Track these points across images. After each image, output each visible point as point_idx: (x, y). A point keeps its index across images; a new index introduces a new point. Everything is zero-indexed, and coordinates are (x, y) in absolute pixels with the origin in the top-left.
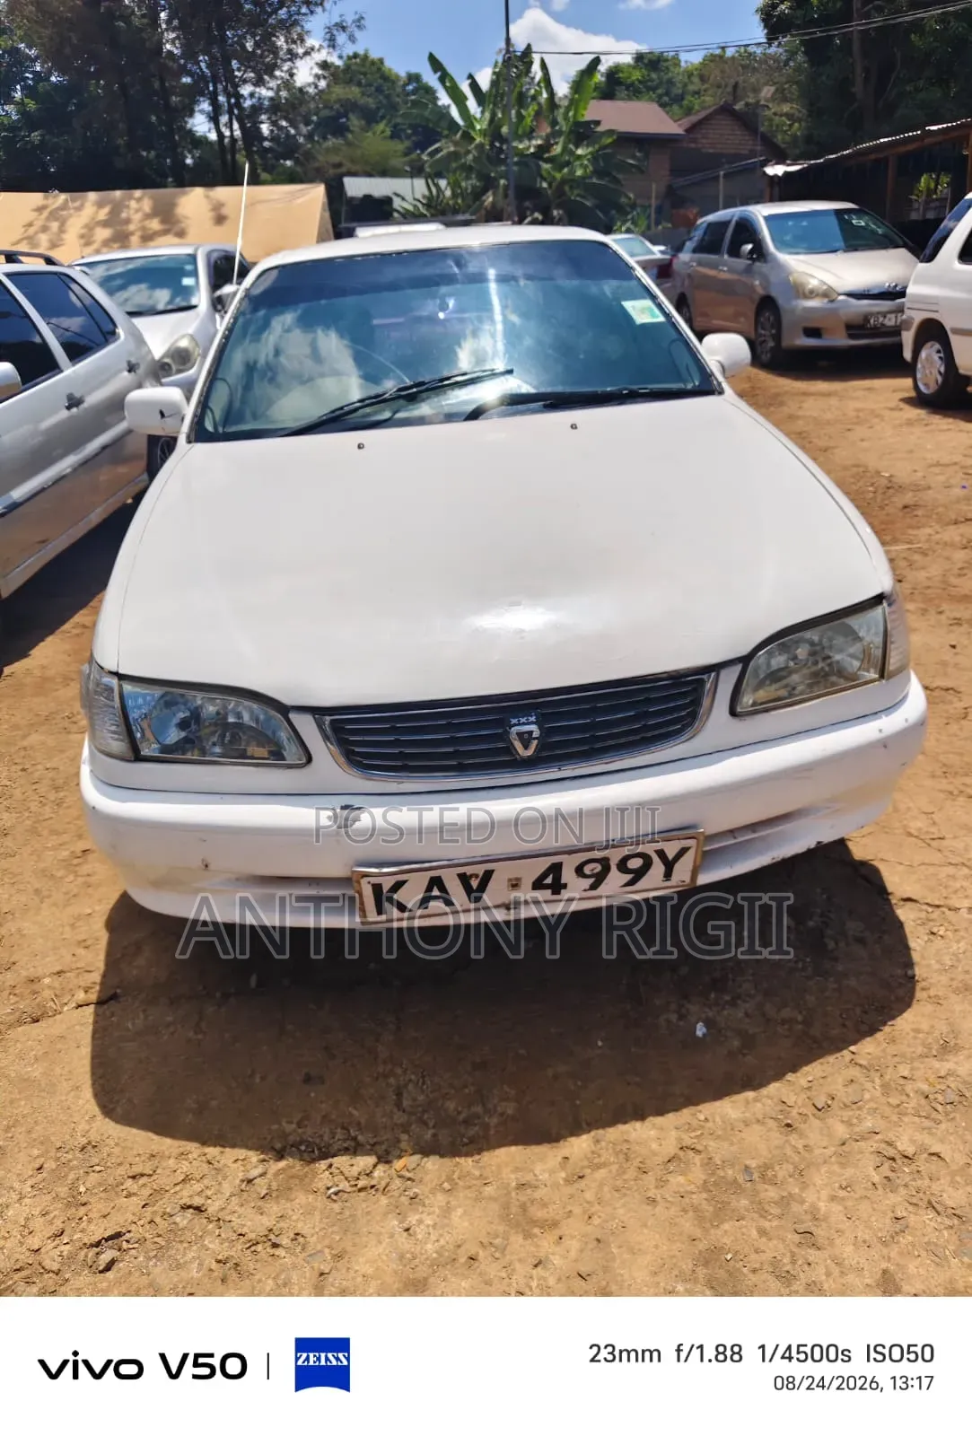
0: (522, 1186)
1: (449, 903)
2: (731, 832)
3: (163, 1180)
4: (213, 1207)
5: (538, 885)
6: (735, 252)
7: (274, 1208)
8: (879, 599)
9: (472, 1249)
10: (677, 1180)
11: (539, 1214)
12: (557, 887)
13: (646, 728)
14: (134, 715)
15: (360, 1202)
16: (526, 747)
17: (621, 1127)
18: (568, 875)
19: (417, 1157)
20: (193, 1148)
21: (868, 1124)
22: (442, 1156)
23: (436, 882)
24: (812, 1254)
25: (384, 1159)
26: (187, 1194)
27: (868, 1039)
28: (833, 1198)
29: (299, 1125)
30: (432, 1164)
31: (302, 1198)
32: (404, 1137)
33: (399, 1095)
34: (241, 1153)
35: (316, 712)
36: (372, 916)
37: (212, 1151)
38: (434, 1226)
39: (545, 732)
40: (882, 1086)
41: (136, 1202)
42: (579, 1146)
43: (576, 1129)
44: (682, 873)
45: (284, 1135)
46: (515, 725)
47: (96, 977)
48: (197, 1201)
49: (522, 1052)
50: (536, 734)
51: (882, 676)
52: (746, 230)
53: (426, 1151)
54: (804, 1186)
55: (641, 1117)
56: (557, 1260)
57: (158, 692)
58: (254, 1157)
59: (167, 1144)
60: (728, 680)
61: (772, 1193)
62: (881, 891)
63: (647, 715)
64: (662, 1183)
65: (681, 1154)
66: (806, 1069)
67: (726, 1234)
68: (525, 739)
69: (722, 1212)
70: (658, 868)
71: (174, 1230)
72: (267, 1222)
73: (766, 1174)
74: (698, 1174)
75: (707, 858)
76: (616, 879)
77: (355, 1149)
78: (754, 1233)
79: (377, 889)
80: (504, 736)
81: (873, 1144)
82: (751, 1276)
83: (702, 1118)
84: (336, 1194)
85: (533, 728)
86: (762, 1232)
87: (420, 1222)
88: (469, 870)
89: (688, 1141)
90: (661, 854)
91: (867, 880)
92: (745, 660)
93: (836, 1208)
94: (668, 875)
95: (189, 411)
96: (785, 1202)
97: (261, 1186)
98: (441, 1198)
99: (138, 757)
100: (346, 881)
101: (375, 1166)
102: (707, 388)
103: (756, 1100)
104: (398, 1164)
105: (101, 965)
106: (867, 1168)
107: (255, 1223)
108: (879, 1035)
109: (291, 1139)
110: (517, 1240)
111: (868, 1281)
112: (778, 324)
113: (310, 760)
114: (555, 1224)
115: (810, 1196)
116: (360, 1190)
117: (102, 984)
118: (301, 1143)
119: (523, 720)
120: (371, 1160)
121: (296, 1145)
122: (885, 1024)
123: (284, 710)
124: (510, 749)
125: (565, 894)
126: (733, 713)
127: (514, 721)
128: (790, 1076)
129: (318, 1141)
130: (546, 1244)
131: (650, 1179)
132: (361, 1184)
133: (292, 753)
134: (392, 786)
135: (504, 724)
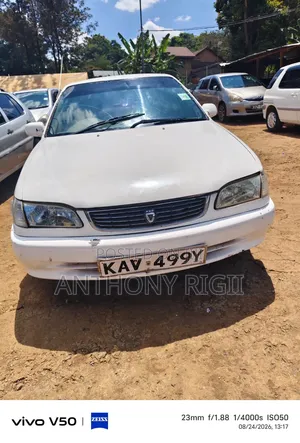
0: (153, 359)
1: (128, 270)
2: (216, 246)
3: (38, 361)
4: (54, 369)
5: (156, 264)
6: (211, 88)
7: (74, 369)
8: (258, 173)
9: (138, 379)
10: (203, 356)
11: (158, 367)
12: (162, 264)
13: (188, 213)
14: (28, 214)
15: (101, 366)
16: (151, 219)
17: (184, 340)
18: (165, 260)
19: (119, 352)
20: (48, 351)
21: (262, 336)
22: (127, 351)
23: (124, 263)
24: (246, 376)
25: (109, 352)
26: (45, 366)
27: (261, 311)
28: (252, 359)
29: (81, 343)
30: (124, 353)
31: (83, 365)
32: (115, 345)
33: (113, 333)
34: (63, 352)
35: (85, 210)
36: (104, 274)
37: (53, 352)
38: (125, 372)
39: (157, 215)
40: (266, 325)
41: (29, 369)
42: (171, 346)
43: (170, 341)
44: (201, 258)
45: (76, 347)
46: (147, 213)
47: (17, 302)
48: (49, 367)
49: (152, 319)
50: (154, 216)
51: (260, 197)
52: (215, 82)
54: (243, 356)
55: (190, 337)
56: (164, 381)
57: (35, 206)
58: (67, 353)
59: (39, 351)
60: (213, 197)
61: (233, 358)
62: (263, 268)
64: (197, 356)
65: (203, 347)
66: (242, 321)
67: (218, 371)
68: (151, 217)
69: (217, 364)
70: (193, 257)
71: (41, 376)
72: (71, 373)
73: (230, 353)
74: (209, 353)
75: (208, 255)
76: (180, 261)
77: (99, 350)
78: (227, 370)
79: (105, 265)
80: (144, 217)
81: (264, 342)
82: (226, 383)
83: (209, 336)
84: (93, 364)
85: (153, 213)
86: (230, 370)
87: (120, 371)
88: (134, 259)
89: (205, 344)
90: (194, 252)
91: (259, 265)
92: (218, 192)
93: (253, 362)
94: (196, 260)
95: (45, 128)
96: (237, 361)
97: (69, 362)
98: (127, 364)
99: (29, 227)
100: (95, 264)
101: (106, 355)
102: (204, 118)
103: (226, 331)
104: (113, 354)
105: (18, 298)
106: (262, 349)
107: (67, 373)
108: (264, 310)
109: (79, 347)
110: (152, 376)
111: (263, 383)
112: (225, 109)
113: (83, 226)
114: (163, 370)
115: (244, 358)
116: (101, 362)
117: (19, 303)
118: (83, 348)
119: (150, 211)
120: (105, 353)
121: (80, 350)
122: (265, 306)
123: (75, 209)
124: (146, 221)
125: (164, 267)
126: (215, 208)
127: (147, 211)
128: (237, 323)
130: (161, 376)
131: (193, 356)
132: (101, 360)
133: (78, 224)
134: (109, 233)
135: (144, 212)
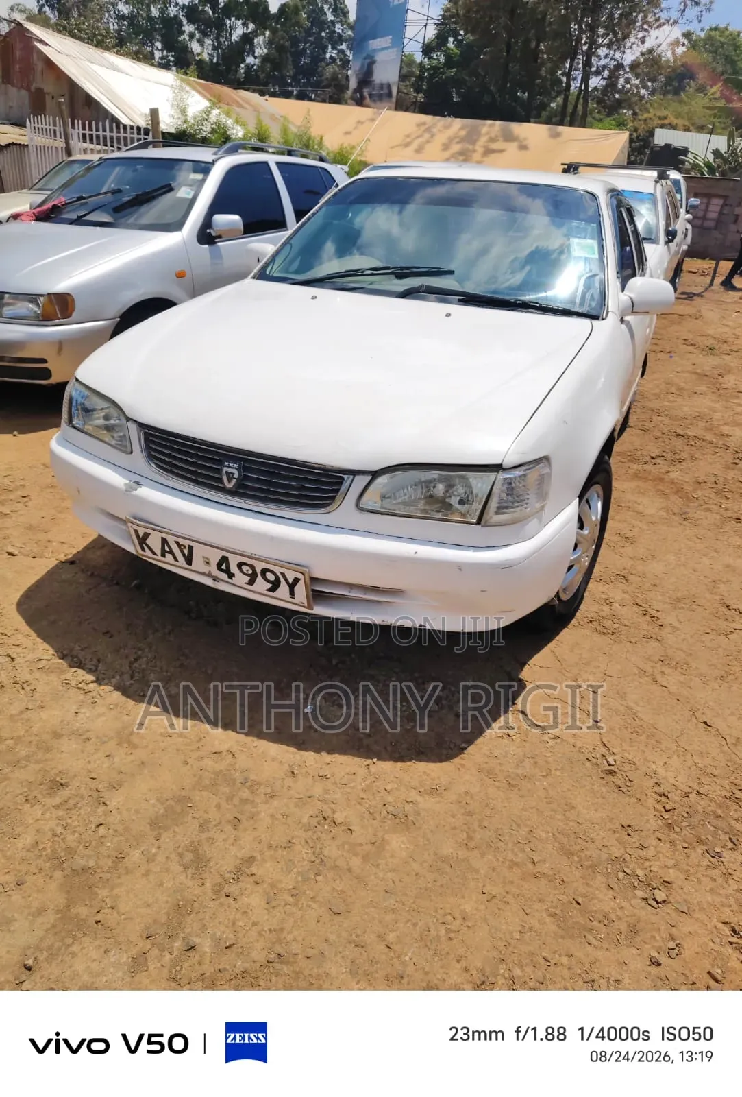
1: (176, 559)
3: (11, 641)
4: (17, 661)
5: (219, 568)
7: (38, 675)
8: (498, 468)
9: (92, 736)
10: (208, 763)
11: (135, 740)
12: (230, 574)
13: (300, 496)
14: (78, 401)
15: (72, 693)
16: (229, 481)
18: (234, 568)
19: (112, 688)
20: (34, 635)
22: (123, 694)
23: (166, 541)
24: (229, 828)
25: (98, 681)
26: (13, 651)
27: (391, 762)
28: (272, 816)
29: (82, 650)
30: (116, 695)
31: (52, 678)
32: (118, 677)
33: (136, 660)
34: (48, 647)
35: (142, 426)
36: (140, 550)
37: (39, 641)
38: (87, 718)
39: (243, 478)
40: (367, 786)
44: (301, 595)
45: (71, 650)
46: (226, 466)
47: (74, 551)
48: (15, 656)
49: (210, 672)
50: (236, 476)
51: (479, 522)
53: (117, 688)
54: (266, 802)
56: (117, 760)
58: (51, 652)
60: (361, 481)
61: (245, 794)
63: (303, 488)
64: (200, 759)
65: (225, 753)
66: (337, 755)
68: (230, 477)
69: (211, 787)
70: (285, 586)
72: (30, 678)
73: (253, 786)
74: (222, 766)
76: (261, 585)
77: (90, 671)
78: (214, 804)
79: (136, 532)
80: (219, 471)
82: (190, 818)
83: (255, 745)
84: (67, 684)
85: (235, 471)
86: (218, 806)
87: (85, 713)
88: (182, 541)
89: (233, 750)
90: (284, 577)
92: (375, 474)
93: (268, 820)
94: (292, 595)
97: (42, 664)
98: (104, 710)
99: (71, 425)
101: (93, 682)
102: (597, 314)
103: (293, 753)
104: (102, 687)
105: (81, 548)
107: (25, 676)
108: (399, 764)
109: (74, 653)
110: (113, 743)
111: (238, 854)
113: (132, 453)
114: (135, 747)
115: (262, 807)
116: (78, 688)
117: (74, 555)
118: (76, 657)
119: (231, 465)
120: (93, 678)
121: (73, 657)
122: (411, 760)
123: (127, 419)
124: (220, 480)
125: (235, 581)
126: (357, 505)
127: (226, 464)
128: (324, 754)
129: (83, 660)
130: (122, 752)
131: (197, 754)
132: (80, 685)
134: (163, 480)
135: (221, 463)
